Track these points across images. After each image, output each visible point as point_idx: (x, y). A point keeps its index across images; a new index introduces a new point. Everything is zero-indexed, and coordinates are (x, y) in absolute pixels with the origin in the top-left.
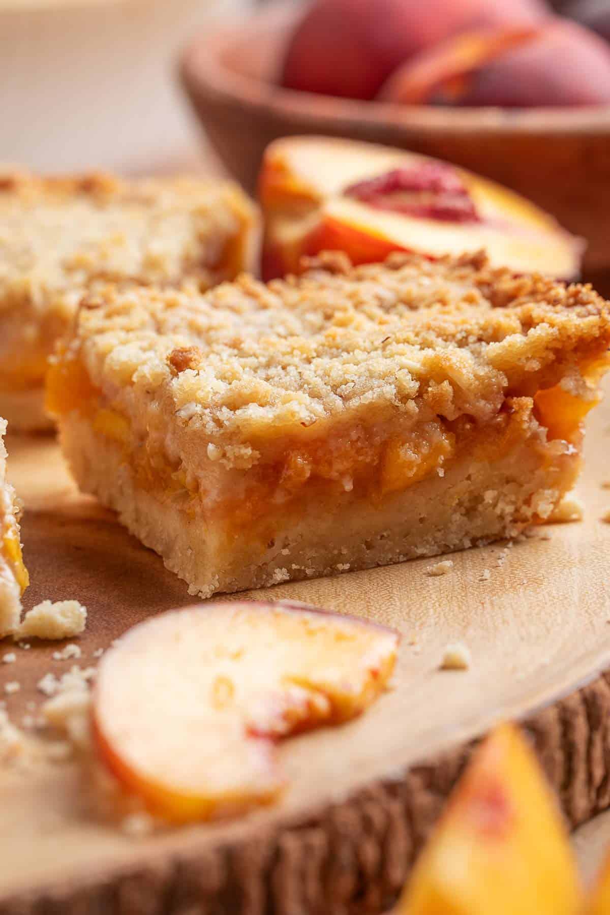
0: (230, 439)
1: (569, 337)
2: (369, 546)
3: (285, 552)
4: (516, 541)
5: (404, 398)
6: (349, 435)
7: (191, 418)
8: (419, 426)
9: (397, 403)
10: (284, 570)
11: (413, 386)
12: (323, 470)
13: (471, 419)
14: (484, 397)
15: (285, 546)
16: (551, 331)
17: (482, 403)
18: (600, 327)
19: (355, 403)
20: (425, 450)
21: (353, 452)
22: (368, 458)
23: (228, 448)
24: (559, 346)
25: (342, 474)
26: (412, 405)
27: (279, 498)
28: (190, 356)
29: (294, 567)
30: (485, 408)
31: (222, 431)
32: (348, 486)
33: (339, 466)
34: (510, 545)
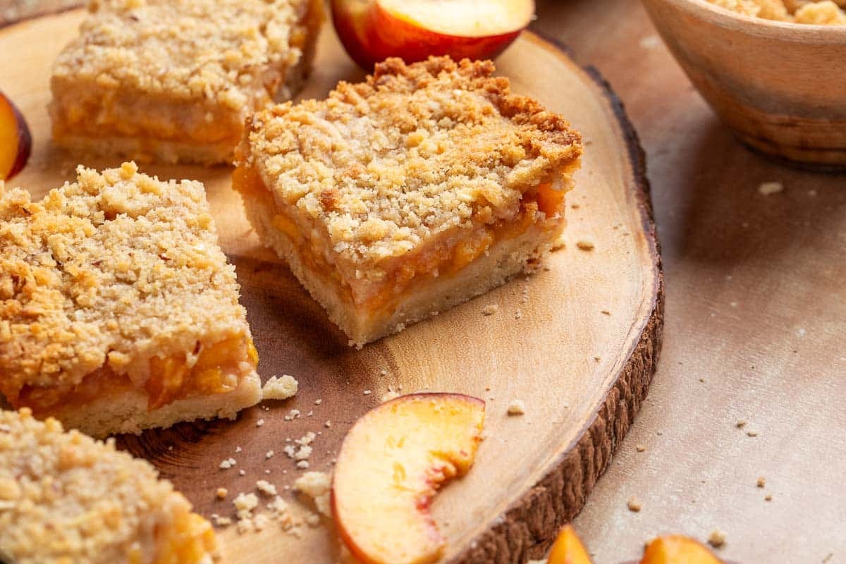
0: (368, 265)
1: (555, 161)
2: (447, 298)
3: (402, 314)
4: (530, 275)
5: (464, 220)
6: (434, 249)
7: (342, 252)
8: (474, 233)
9: (461, 225)
10: (402, 324)
11: (468, 212)
12: (421, 269)
13: (502, 220)
14: (509, 207)
15: (402, 311)
16: (545, 161)
17: (508, 212)
18: (572, 151)
19: (437, 231)
20: (477, 245)
21: (438, 257)
22: (447, 256)
23: (367, 272)
24: (550, 167)
25: (432, 270)
26: (469, 224)
27: (397, 290)
28: (333, 198)
29: (407, 320)
30: (509, 214)
31: (363, 261)
32: (436, 274)
33: (430, 266)
34: (528, 279)
